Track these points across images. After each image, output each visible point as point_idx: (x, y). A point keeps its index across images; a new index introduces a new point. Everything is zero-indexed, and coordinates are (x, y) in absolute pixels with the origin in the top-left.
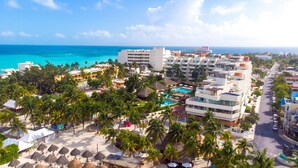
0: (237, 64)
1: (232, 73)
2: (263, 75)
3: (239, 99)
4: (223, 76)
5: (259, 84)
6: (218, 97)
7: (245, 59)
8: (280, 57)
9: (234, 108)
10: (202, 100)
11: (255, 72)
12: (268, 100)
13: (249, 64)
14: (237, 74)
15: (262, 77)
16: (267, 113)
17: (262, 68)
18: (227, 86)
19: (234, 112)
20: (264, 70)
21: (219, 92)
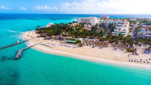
0: (125, 23)
1: (124, 25)
2: (132, 26)
3: (126, 31)
4: (122, 26)
5: (131, 29)
6: (121, 31)
7: (127, 21)
8: (140, 20)
9: (125, 34)
10: (116, 32)
11: (130, 25)
12: (134, 34)
13: (128, 23)
14: (125, 25)
15: (132, 27)
16: (133, 36)
17: (132, 24)
18: (123, 28)
19: (125, 35)
20: (133, 25)
21: (121, 30)
